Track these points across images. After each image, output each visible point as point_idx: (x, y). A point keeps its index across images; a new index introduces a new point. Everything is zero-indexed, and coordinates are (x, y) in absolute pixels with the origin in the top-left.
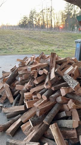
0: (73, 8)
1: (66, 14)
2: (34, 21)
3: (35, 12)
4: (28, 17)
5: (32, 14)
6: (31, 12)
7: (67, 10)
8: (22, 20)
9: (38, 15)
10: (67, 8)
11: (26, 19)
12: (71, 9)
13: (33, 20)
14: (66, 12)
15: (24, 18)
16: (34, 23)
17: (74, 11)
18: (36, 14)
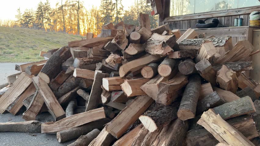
0: (114, 8)
1: (103, 16)
2: (46, 23)
3: (47, 9)
4: (34, 16)
5: (41, 11)
6: (40, 8)
7: (105, 11)
8: (21, 20)
9: (54, 13)
10: (104, 7)
11: (30, 20)
12: (112, 10)
13: (43, 21)
14: (103, 13)
15: (26, 17)
16: (46, 26)
17: (116, 12)
18: (50, 11)
